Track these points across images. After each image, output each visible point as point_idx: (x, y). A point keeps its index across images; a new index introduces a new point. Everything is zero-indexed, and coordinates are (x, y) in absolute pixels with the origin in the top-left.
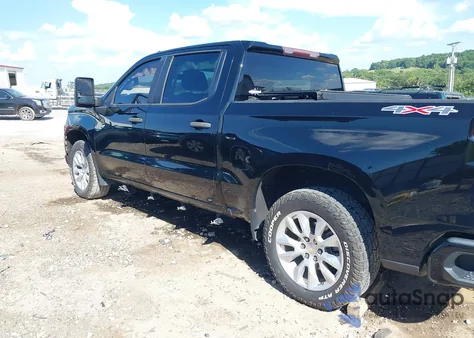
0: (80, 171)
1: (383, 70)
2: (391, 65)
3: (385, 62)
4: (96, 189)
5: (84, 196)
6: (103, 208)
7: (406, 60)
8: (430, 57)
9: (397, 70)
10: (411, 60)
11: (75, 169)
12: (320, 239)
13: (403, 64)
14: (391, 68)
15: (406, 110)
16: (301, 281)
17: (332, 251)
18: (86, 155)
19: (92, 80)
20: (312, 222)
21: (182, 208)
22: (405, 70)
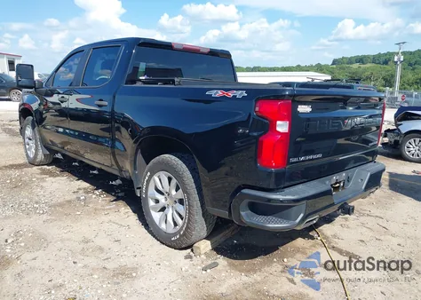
0: (30, 142)
1: (344, 65)
2: (351, 61)
3: (346, 58)
4: (40, 157)
5: (32, 163)
6: (44, 172)
7: (365, 56)
8: (385, 54)
9: (356, 66)
10: (368, 57)
11: (27, 140)
12: (174, 192)
13: (361, 60)
14: (351, 63)
15: (220, 93)
16: (163, 226)
17: (181, 201)
18: (33, 128)
19: (32, 66)
20: (170, 179)
21: (95, 172)
22: (362, 66)
